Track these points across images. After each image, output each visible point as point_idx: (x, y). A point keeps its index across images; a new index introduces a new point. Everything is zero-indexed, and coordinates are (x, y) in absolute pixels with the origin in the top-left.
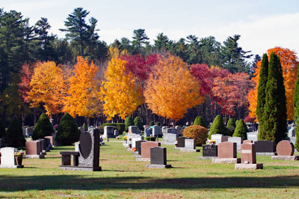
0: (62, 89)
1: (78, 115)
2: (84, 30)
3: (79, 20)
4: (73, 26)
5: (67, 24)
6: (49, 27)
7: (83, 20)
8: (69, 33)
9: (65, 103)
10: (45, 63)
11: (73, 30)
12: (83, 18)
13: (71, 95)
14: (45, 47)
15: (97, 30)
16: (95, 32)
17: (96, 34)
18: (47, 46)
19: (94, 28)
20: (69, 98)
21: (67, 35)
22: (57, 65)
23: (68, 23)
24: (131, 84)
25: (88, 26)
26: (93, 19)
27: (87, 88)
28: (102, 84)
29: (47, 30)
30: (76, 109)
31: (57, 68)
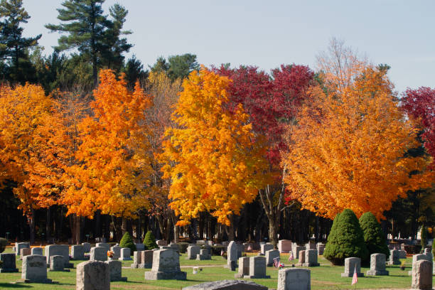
0: (60, 149)
1: (100, 211)
2: (99, 29)
3: (89, 7)
4: (77, 21)
5: (64, 15)
6: (25, 17)
7: (98, 9)
8: (67, 34)
9: (68, 181)
10: (19, 88)
11: (76, 27)
12: (97, 4)
13: (83, 162)
14: (15, 61)
15: (127, 33)
16: (121, 37)
17: (124, 40)
18: (21, 60)
19: (120, 27)
20: (77, 169)
21: (63, 40)
22: (47, 94)
23: (67, 12)
24: (243, 134)
25: (109, 22)
26: (118, 7)
27: (123, 147)
28: (166, 134)
29: (21, 25)
30: (96, 197)
31: (48, 99)
